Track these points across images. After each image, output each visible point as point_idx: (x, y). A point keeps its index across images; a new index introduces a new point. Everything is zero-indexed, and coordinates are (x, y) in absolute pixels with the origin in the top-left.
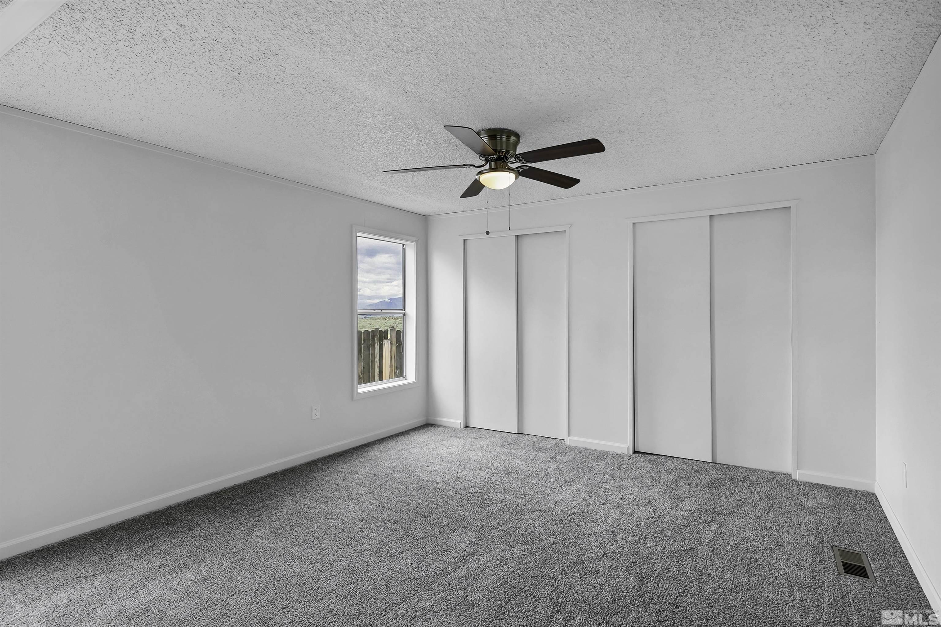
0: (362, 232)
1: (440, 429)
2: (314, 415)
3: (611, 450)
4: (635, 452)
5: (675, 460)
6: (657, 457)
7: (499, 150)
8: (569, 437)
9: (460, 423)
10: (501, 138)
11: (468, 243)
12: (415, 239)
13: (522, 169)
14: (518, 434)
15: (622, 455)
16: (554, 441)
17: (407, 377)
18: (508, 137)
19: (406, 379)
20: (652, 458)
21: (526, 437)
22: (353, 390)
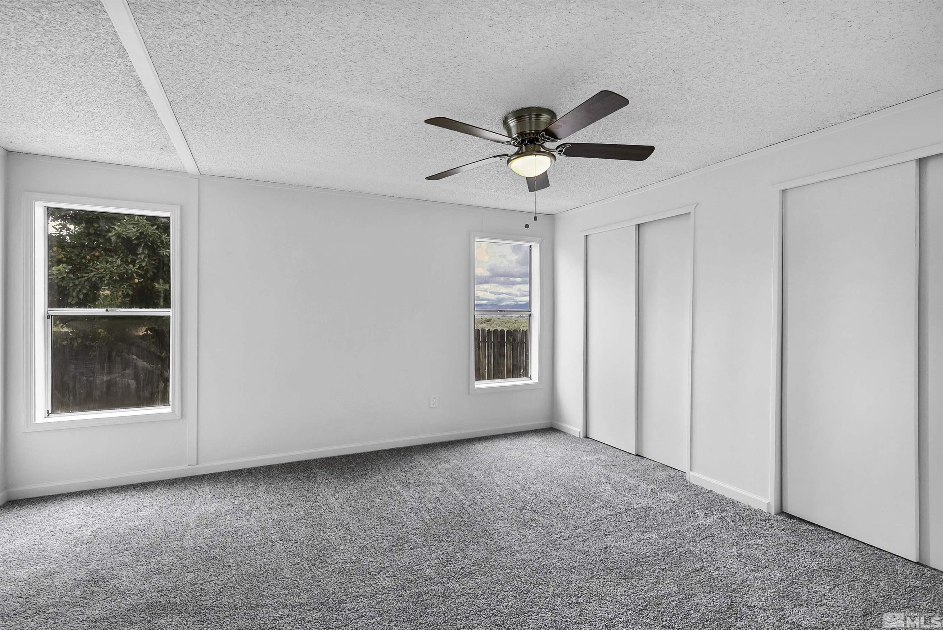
0: (478, 237)
1: (559, 435)
2: (432, 403)
3: (745, 502)
4: (782, 512)
5: (844, 540)
6: (812, 528)
7: (529, 132)
8: (691, 472)
9: (580, 432)
10: (530, 118)
11: (590, 238)
12: (539, 239)
13: (564, 148)
14: (637, 455)
15: (758, 512)
16: (672, 473)
17: (532, 377)
18: (538, 116)
19: (531, 380)
20: (803, 527)
21: (643, 462)
22: (469, 385)
